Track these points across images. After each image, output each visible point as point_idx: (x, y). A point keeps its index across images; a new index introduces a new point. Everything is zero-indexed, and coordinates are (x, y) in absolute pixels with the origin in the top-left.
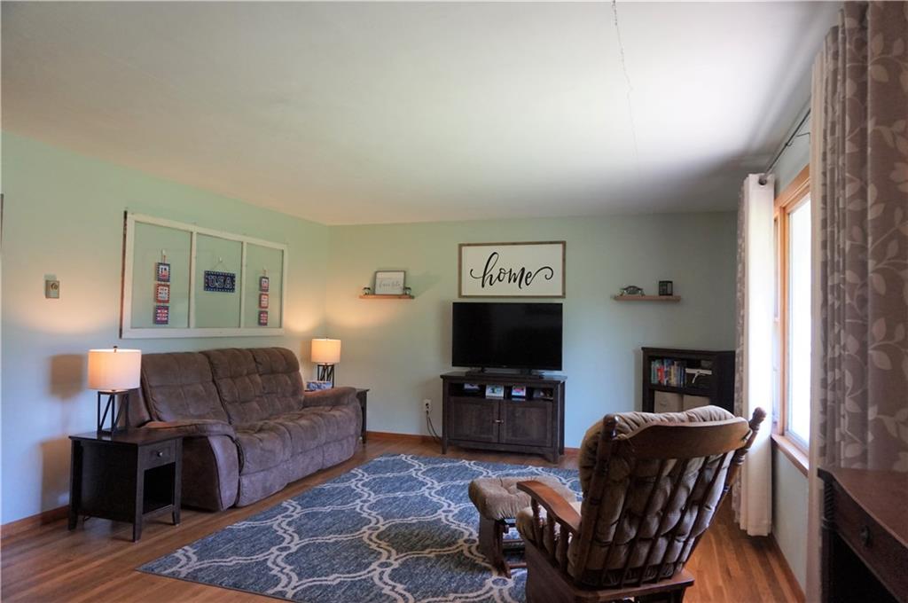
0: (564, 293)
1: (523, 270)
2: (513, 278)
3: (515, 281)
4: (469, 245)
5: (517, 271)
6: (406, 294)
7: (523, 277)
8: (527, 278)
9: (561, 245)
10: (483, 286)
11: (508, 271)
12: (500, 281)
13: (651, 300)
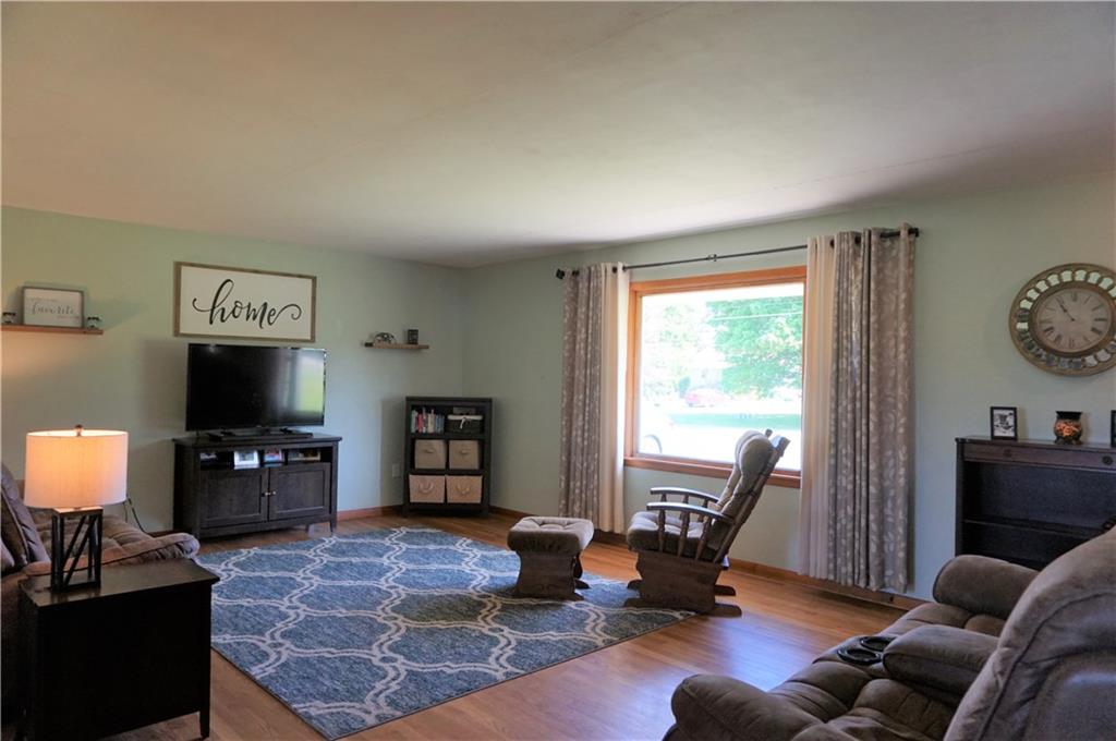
0: (313, 337)
1: (265, 305)
2: (251, 314)
3: (254, 318)
4: (192, 265)
5: (257, 306)
6: (87, 326)
7: (264, 314)
8: (269, 316)
9: (310, 281)
10: (211, 322)
11: (245, 305)
12: (236, 317)
13: (397, 348)
